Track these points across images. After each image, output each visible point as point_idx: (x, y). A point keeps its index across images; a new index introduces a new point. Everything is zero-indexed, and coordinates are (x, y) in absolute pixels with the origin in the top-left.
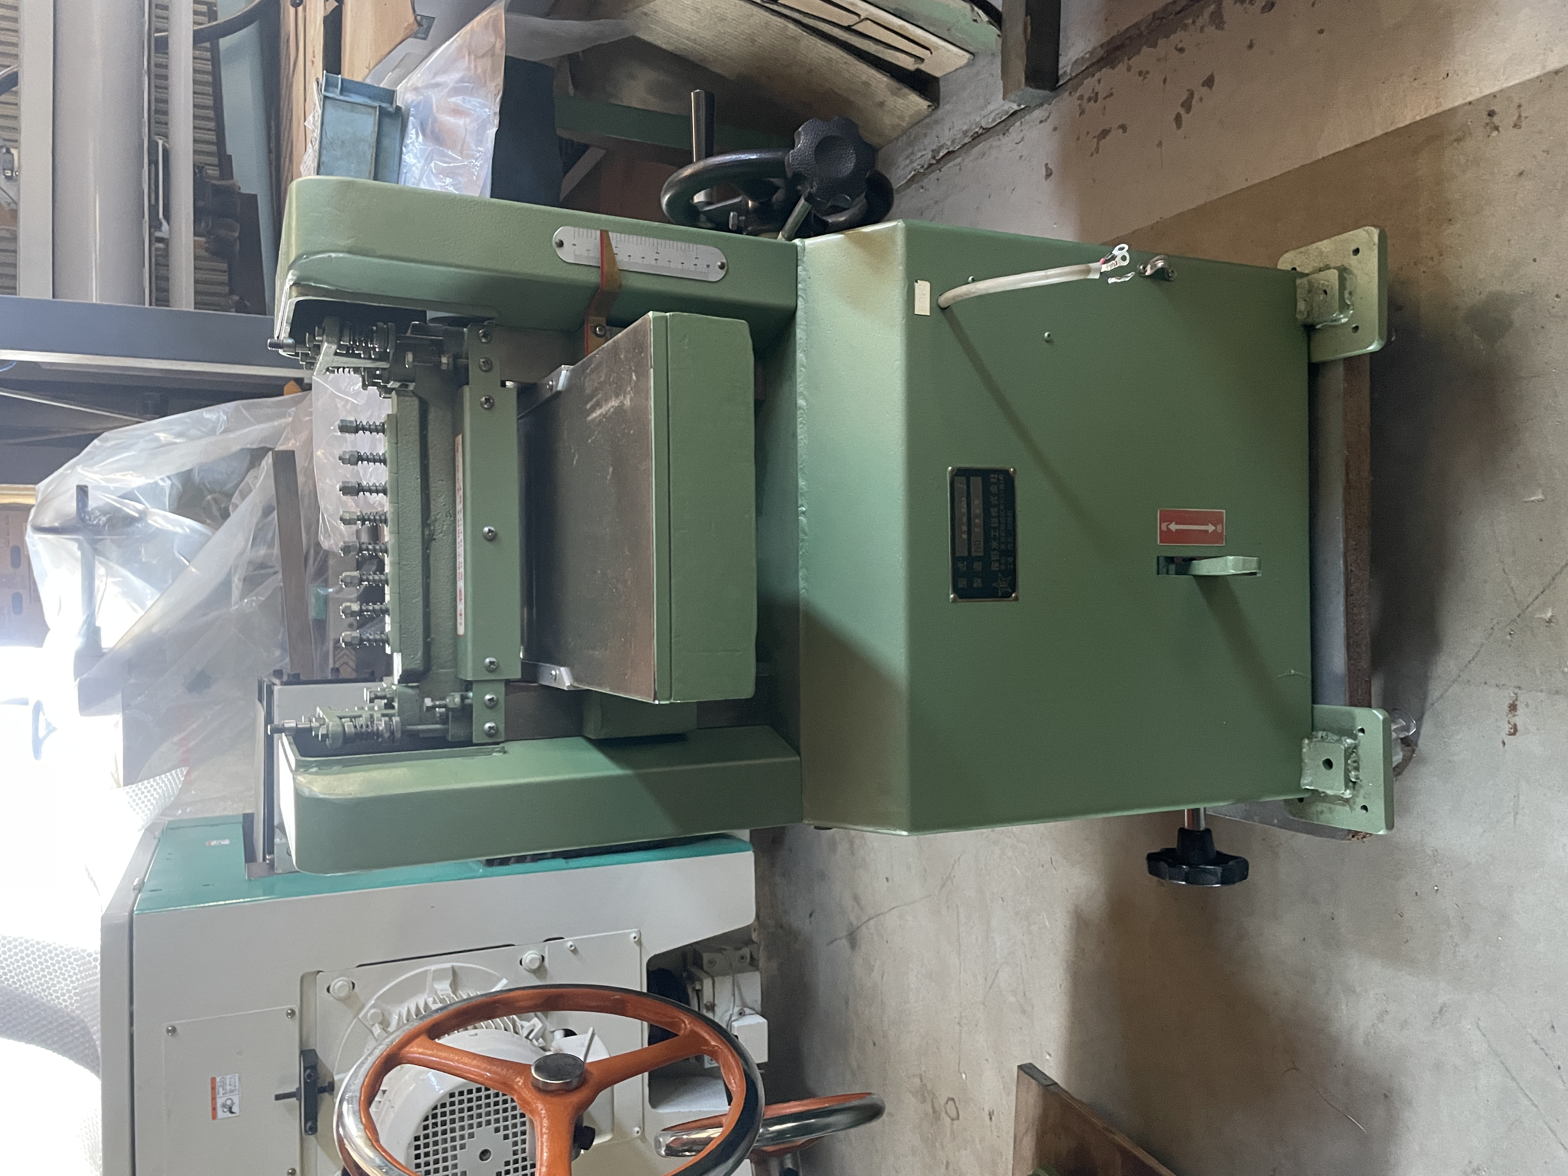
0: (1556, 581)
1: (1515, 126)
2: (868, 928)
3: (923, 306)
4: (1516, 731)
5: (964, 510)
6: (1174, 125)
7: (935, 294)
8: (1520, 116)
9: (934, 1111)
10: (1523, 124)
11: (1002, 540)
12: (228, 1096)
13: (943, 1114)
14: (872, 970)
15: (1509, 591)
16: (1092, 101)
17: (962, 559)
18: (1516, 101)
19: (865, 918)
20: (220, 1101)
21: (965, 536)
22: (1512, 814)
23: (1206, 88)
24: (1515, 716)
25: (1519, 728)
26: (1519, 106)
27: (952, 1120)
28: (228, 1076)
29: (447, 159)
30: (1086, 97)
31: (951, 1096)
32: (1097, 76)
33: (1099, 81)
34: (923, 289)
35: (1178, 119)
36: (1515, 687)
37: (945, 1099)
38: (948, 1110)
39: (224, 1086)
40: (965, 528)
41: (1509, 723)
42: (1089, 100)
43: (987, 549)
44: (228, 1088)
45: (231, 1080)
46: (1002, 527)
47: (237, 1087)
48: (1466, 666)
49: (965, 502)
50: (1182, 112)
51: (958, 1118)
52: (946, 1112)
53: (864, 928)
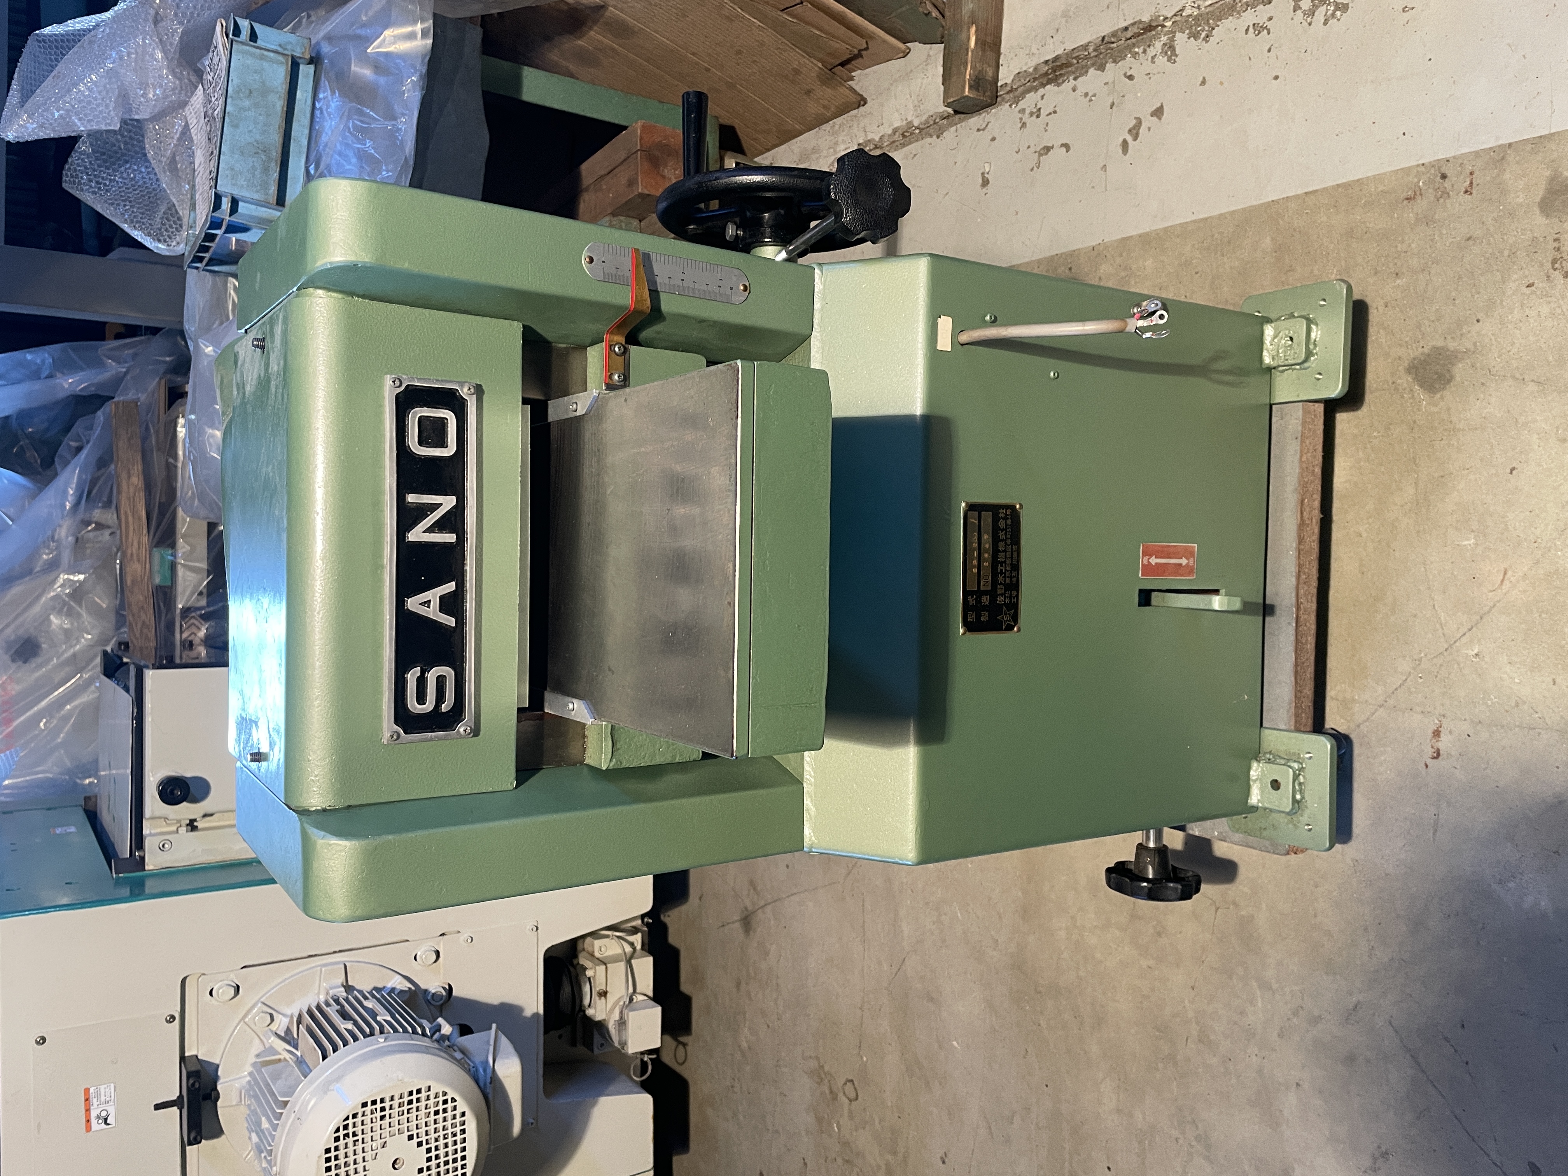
0: (1484, 621)
1: (1466, 192)
2: (764, 913)
3: (944, 343)
4: (1439, 755)
5: (975, 545)
6: (1120, 151)
7: (957, 331)
8: (1471, 183)
9: (831, 1092)
10: (1474, 192)
11: (1008, 574)
12: (103, 1107)
13: (841, 1095)
14: (767, 953)
15: (1438, 626)
16: (1034, 117)
17: (971, 593)
18: (1469, 168)
19: (762, 903)
20: (94, 1113)
21: (975, 570)
22: (1431, 832)
23: (1155, 118)
24: (1437, 741)
25: (1441, 752)
26: (1471, 174)
27: (850, 1101)
28: (102, 1087)
29: (366, 119)
30: (1028, 111)
31: (850, 1078)
32: (1041, 91)
33: (1042, 97)
34: (945, 324)
35: (1125, 144)
36: (1440, 715)
37: (843, 1081)
38: (846, 1092)
39: (98, 1095)
40: (975, 562)
41: (1432, 747)
42: (1031, 114)
43: (995, 583)
44: (103, 1098)
45: (106, 1090)
46: (1009, 561)
47: (113, 1098)
48: (1393, 693)
49: (976, 538)
50: (1129, 139)
51: (857, 1099)
52: (844, 1093)
53: (760, 912)
